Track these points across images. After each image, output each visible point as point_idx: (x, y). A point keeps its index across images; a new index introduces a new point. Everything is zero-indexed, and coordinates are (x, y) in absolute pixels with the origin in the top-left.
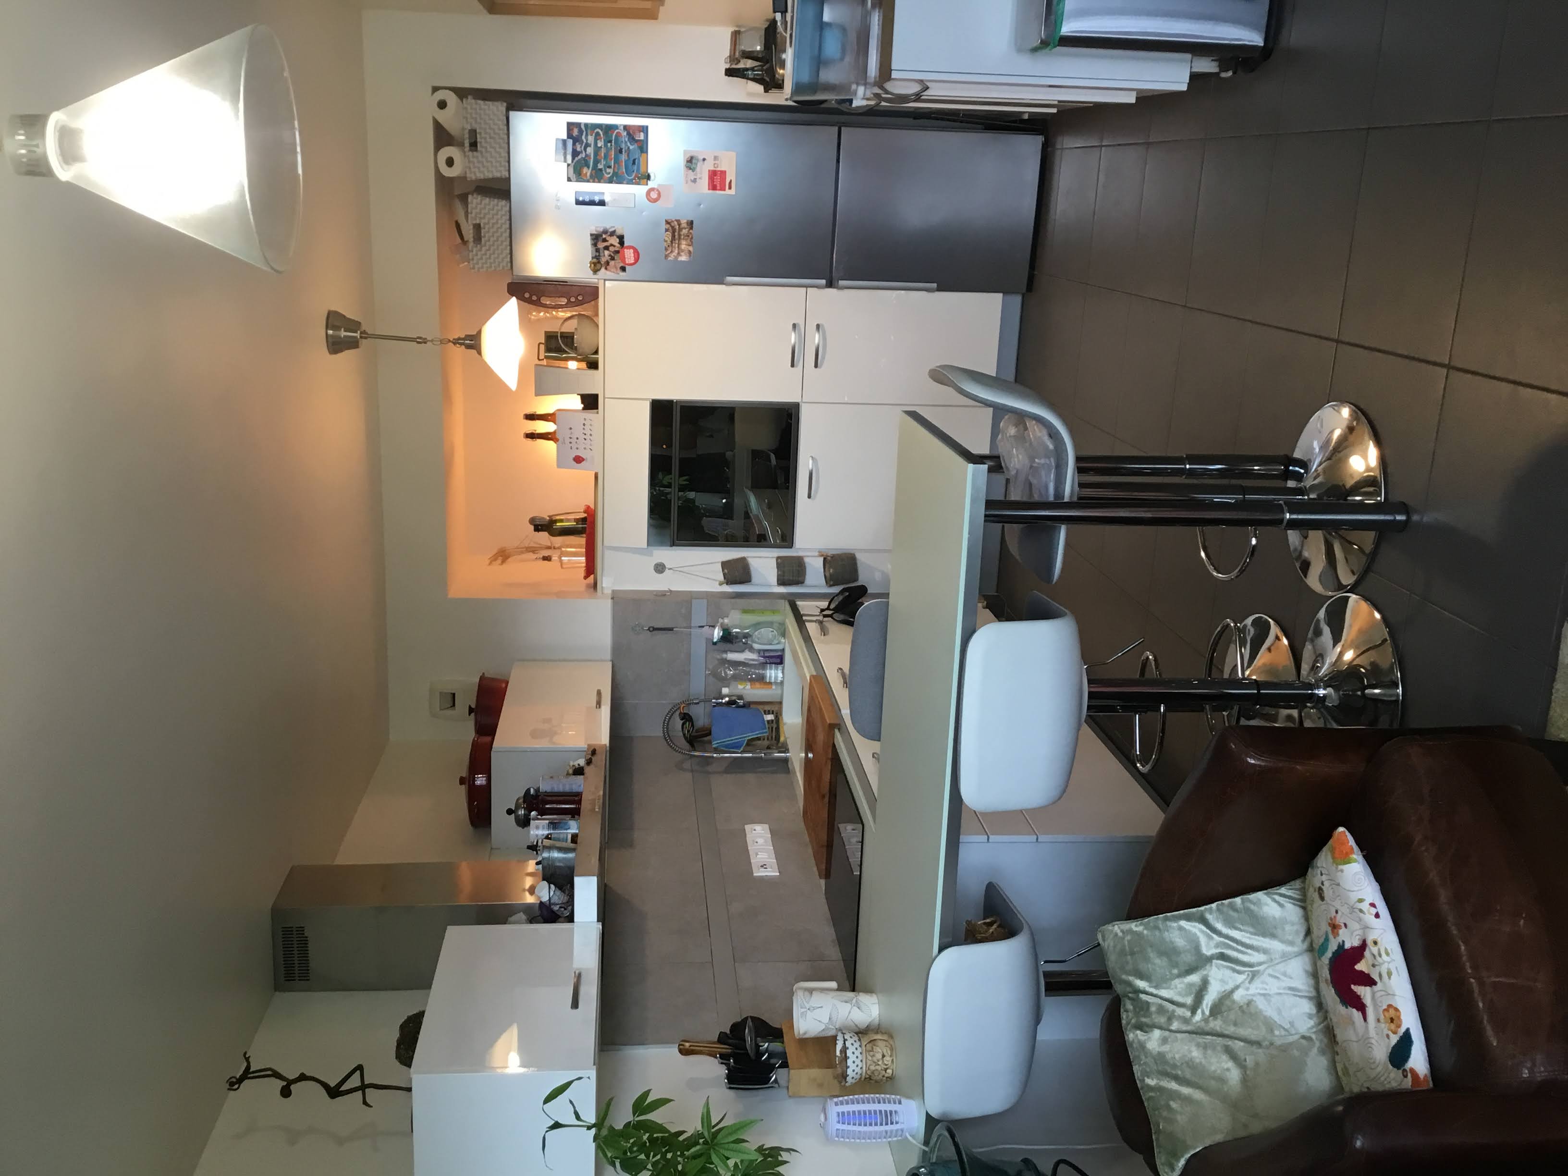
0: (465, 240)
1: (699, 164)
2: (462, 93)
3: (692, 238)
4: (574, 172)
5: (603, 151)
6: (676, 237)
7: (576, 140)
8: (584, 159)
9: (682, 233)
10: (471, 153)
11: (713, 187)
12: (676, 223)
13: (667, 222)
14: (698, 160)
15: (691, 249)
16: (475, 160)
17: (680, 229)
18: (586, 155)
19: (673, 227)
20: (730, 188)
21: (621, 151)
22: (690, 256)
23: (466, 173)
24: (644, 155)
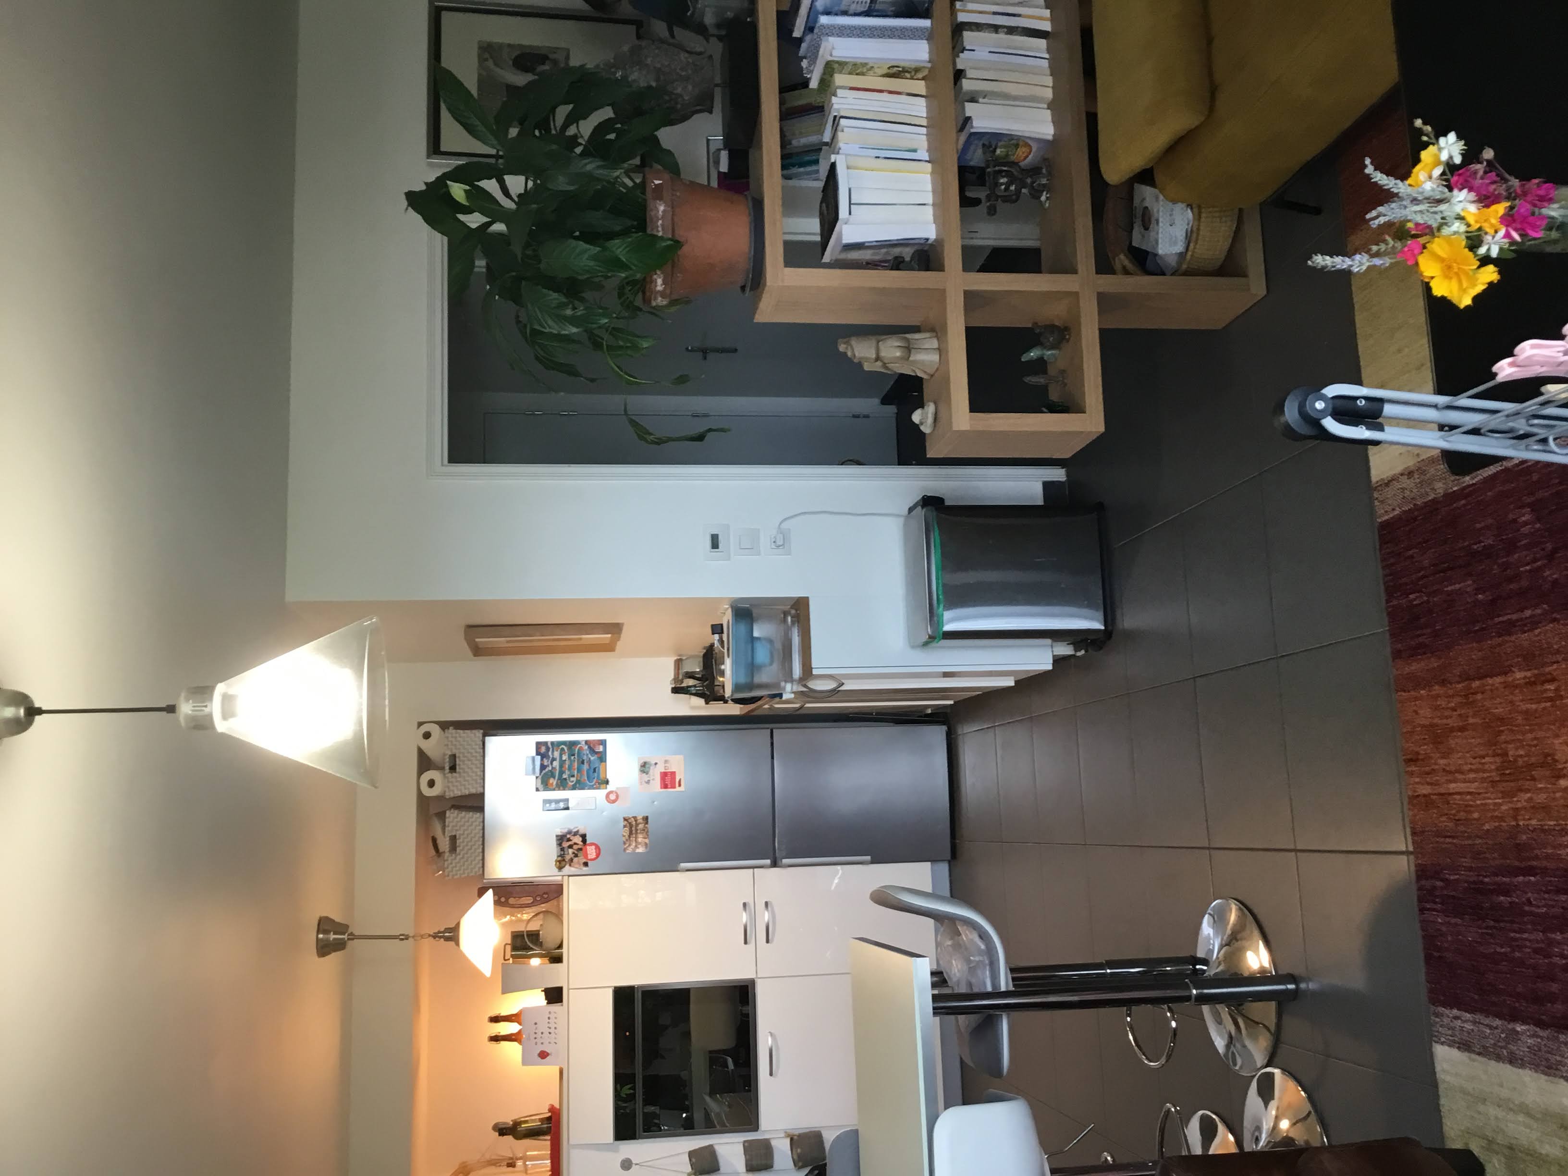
0: (441, 850)
1: (651, 768)
2: (444, 726)
3: (648, 832)
4: (542, 783)
5: (567, 762)
6: (634, 832)
7: (543, 756)
8: (551, 771)
9: (638, 828)
10: (450, 774)
11: (665, 786)
12: (633, 819)
13: (625, 819)
14: (651, 765)
15: (647, 841)
16: (454, 780)
17: (637, 825)
18: (552, 768)
19: (630, 823)
20: (680, 785)
21: (583, 762)
22: (646, 848)
23: (445, 792)
24: (603, 764)
